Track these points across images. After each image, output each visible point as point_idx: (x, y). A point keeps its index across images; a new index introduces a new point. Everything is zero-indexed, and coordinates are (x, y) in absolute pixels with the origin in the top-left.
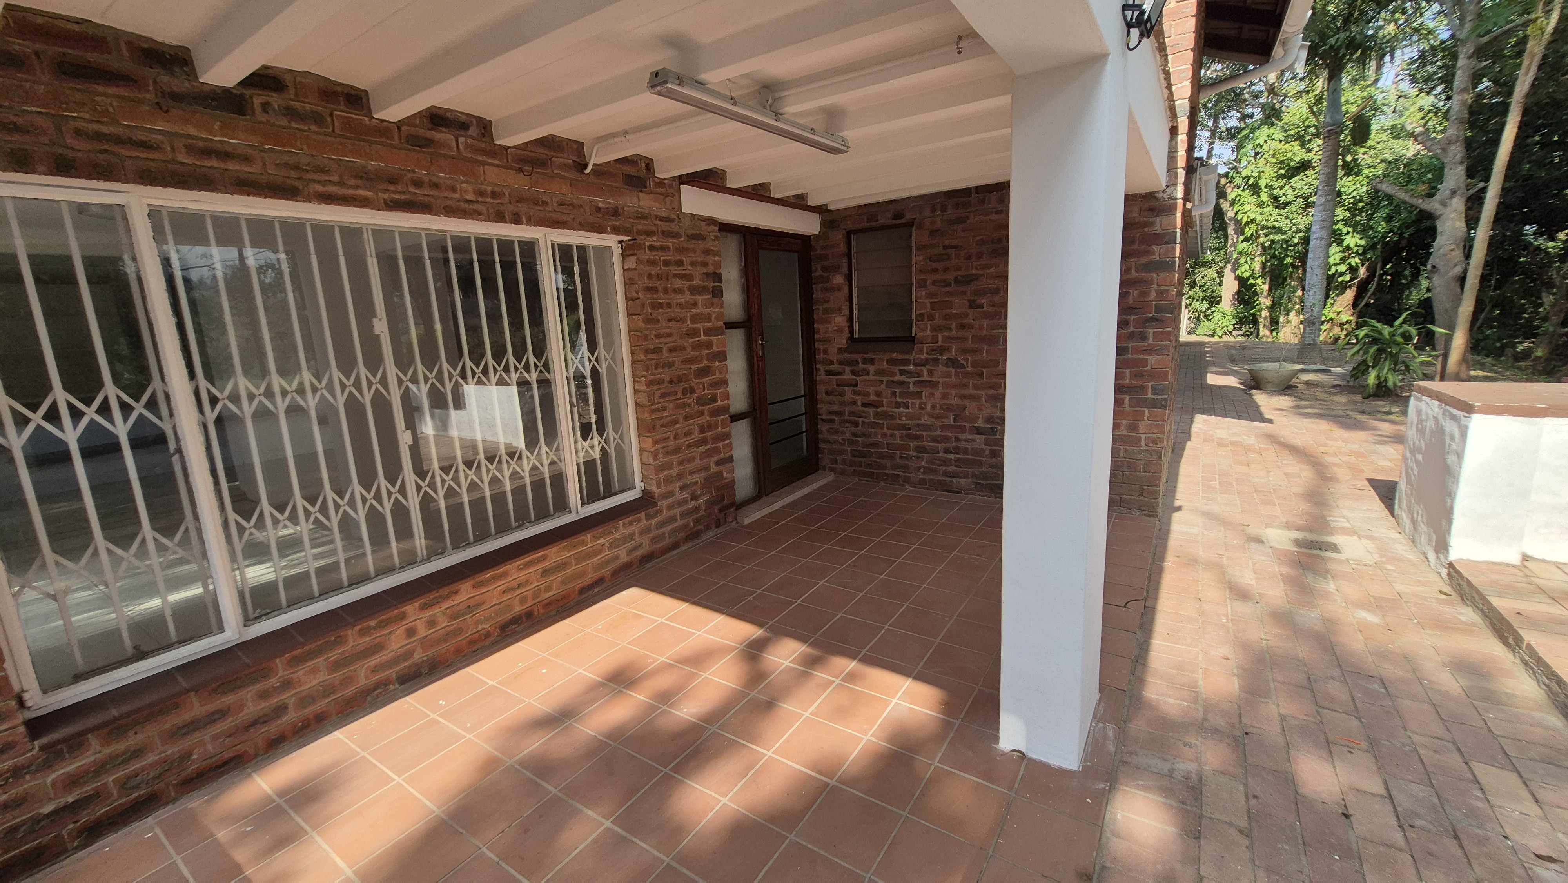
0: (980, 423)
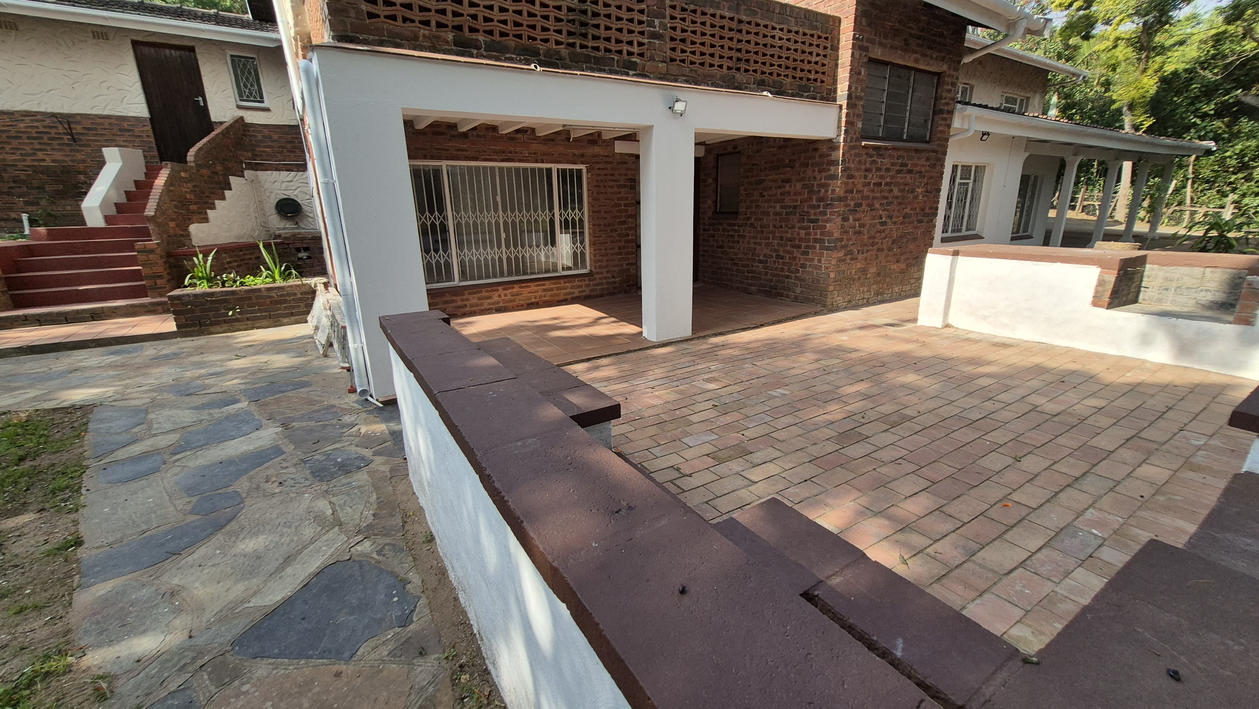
0: (761, 258)
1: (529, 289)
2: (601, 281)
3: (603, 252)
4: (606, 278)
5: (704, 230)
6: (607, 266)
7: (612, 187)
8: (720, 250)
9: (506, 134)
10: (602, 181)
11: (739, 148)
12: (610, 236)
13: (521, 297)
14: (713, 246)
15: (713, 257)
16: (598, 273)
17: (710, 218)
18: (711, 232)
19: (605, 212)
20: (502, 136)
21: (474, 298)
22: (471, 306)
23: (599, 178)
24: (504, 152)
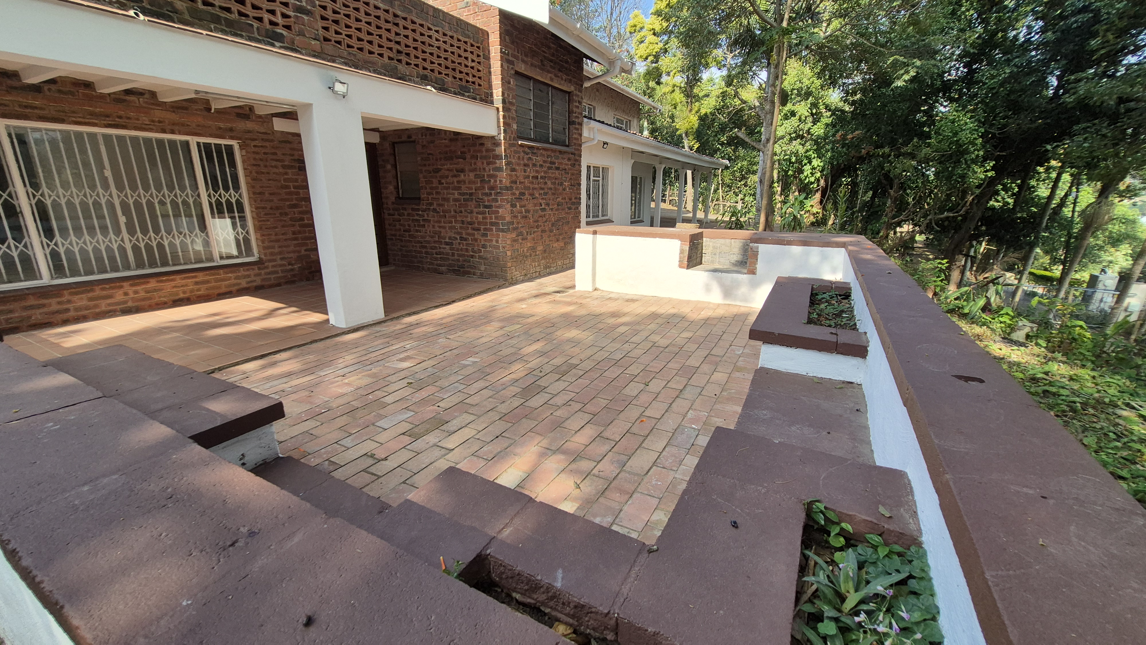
0: (447, 240)
1: (173, 284)
2: (275, 269)
3: (273, 237)
4: (281, 266)
5: (389, 215)
6: (280, 253)
7: (276, 167)
8: (407, 234)
9: (109, 94)
10: (261, 160)
11: (414, 138)
12: (281, 221)
13: (161, 293)
14: (400, 230)
15: (401, 241)
16: (270, 261)
17: (393, 203)
18: (396, 217)
19: (271, 194)
20: (102, 96)
21: (82, 299)
22: (76, 309)
23: (257, 157)
24: (108, 116)
